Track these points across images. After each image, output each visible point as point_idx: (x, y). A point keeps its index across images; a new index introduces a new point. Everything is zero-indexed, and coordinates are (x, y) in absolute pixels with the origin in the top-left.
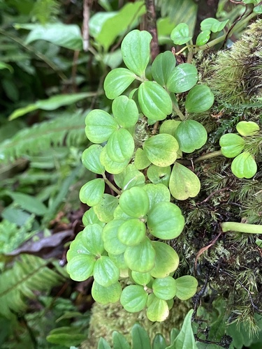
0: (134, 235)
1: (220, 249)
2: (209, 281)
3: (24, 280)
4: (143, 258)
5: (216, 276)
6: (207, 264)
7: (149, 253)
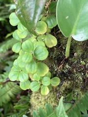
0: (28, 59)
1: (67, 66)
2: (64, 79)
3: (9, 90)
4: (33, 68)
5: (67, 77)
6: (63, 73)
7: (35, 66)
